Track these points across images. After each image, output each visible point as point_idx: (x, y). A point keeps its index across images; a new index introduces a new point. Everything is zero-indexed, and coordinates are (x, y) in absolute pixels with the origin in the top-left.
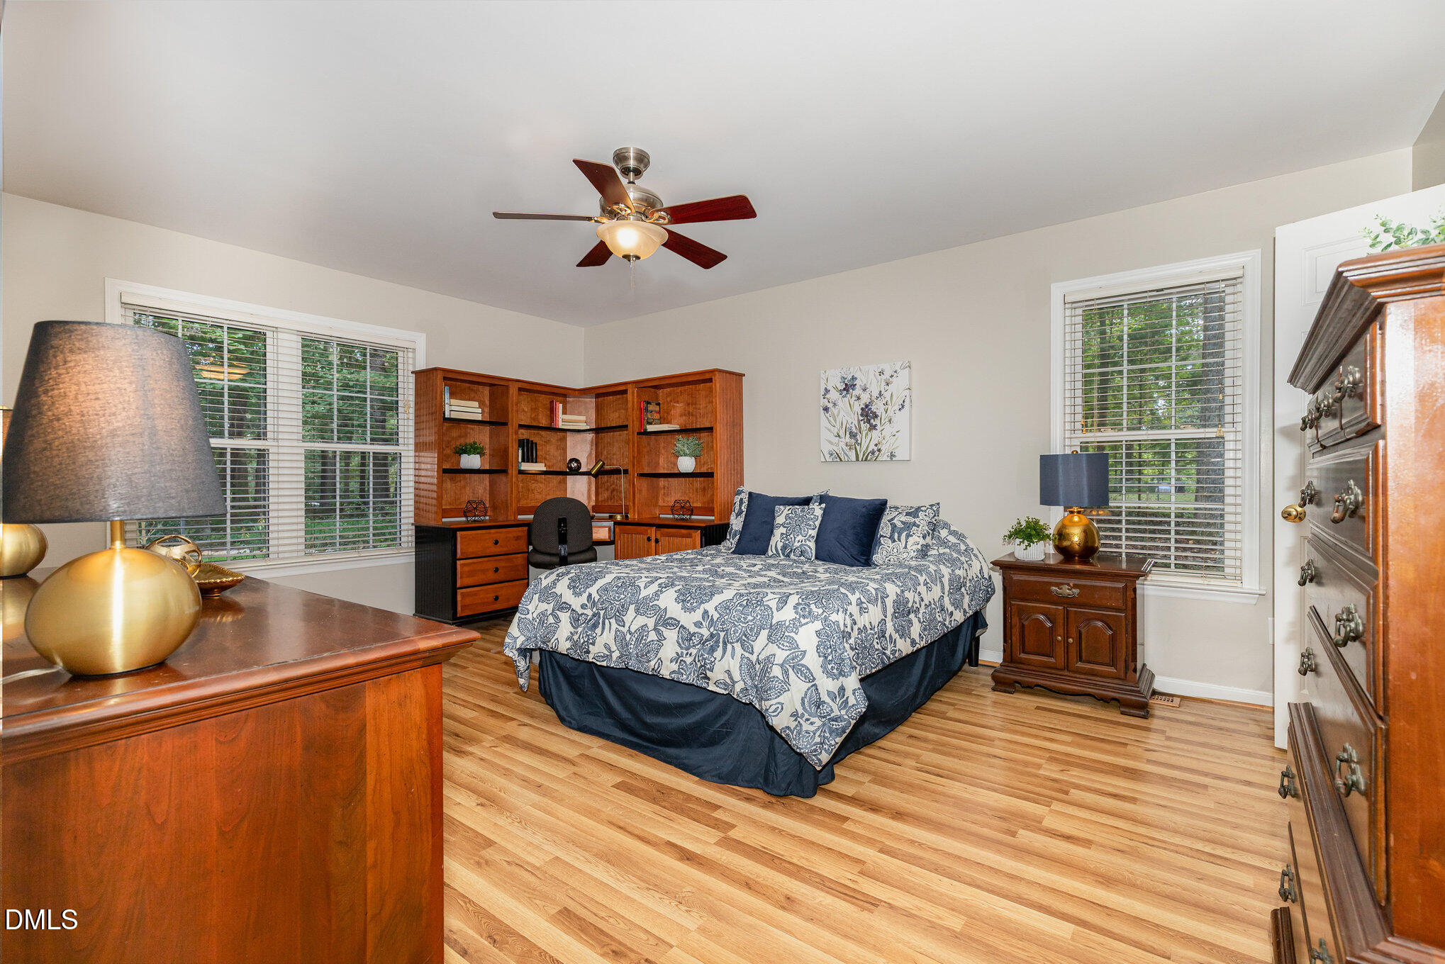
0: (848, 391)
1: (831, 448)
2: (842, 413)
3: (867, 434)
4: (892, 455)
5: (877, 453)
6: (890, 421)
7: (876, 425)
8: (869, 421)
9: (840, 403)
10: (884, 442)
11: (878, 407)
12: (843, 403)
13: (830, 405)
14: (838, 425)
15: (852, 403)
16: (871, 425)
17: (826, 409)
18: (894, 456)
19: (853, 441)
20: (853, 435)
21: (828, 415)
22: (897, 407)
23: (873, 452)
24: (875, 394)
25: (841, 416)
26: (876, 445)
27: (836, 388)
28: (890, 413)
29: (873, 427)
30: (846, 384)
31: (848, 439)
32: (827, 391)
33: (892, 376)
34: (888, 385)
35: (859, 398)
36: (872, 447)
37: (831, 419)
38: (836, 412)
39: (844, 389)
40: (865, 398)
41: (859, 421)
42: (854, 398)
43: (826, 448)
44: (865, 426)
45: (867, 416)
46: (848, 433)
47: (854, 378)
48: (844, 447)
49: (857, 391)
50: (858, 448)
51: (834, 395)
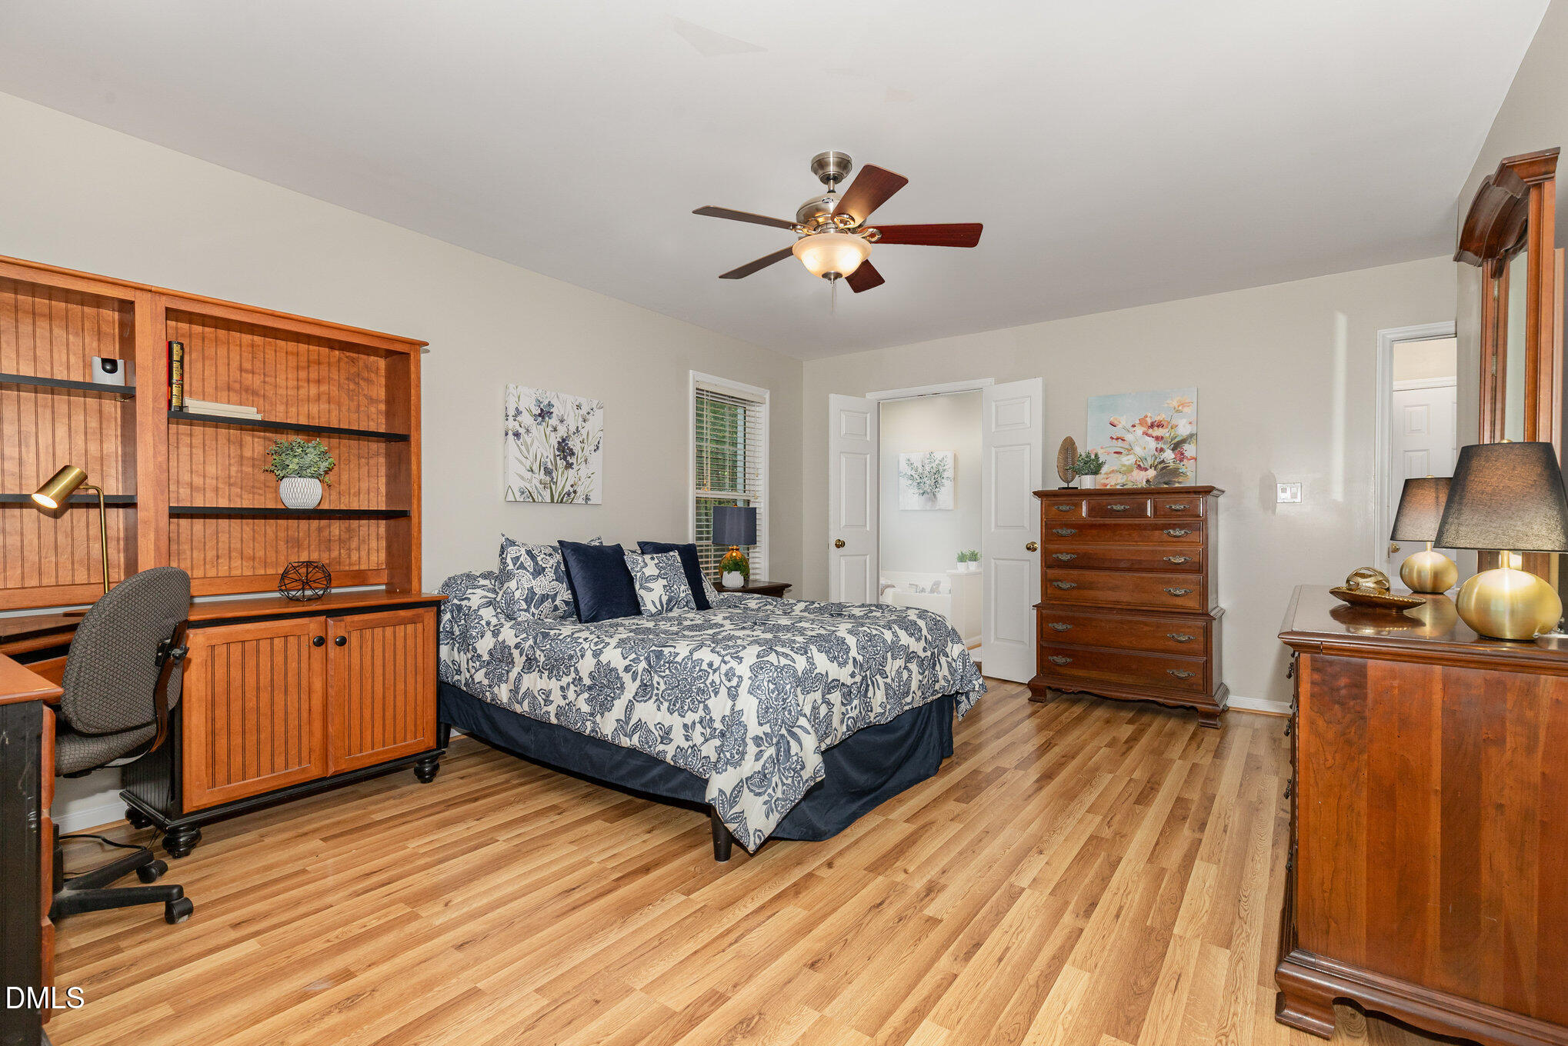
0: (543, 418)
1: (523, 484)
2: (536, 443)
3: (563, 473)
4: (587, 499)
5: (572, 495)
6: (586, 461)
7: (572, 464)
8: (565, 458)
9: (534, 429)
10: (580, 483)
11: (574, 444)
12: (538, 431)
13: (522, 431)
14: (531, 457)
15: (547, 433)
16: (567, 462)
17: (517, 435)
18: (589, 499)
19: (548, 479)
20: (548, 472)
21: (519, 443)
22: (593, 448)
23: (569, 494)
24: (573, 429)
25: (535, 447)
26: (572, 486)
27: (529, 411)
28: (586, 452)
29: (569, 466)
30: (542, 410)
31: (542, 476)
32: (518, 412)
33: (588, 413)
34: (585, 421)
35: (555, 430)
36: (568, 488)
37: (523, 448)
38: (529, 441)
39: (540, 415)
40: (562, 431)
41: (555, 456)
42: (550, 428)
43: (517, 484)
44: (561, 463)
45: (563, 452)
46: (542, 468)
47: (550, 405)
48: (538, 485)
49: (554, 421)
50: (553, 487)
51: (527, 419)
